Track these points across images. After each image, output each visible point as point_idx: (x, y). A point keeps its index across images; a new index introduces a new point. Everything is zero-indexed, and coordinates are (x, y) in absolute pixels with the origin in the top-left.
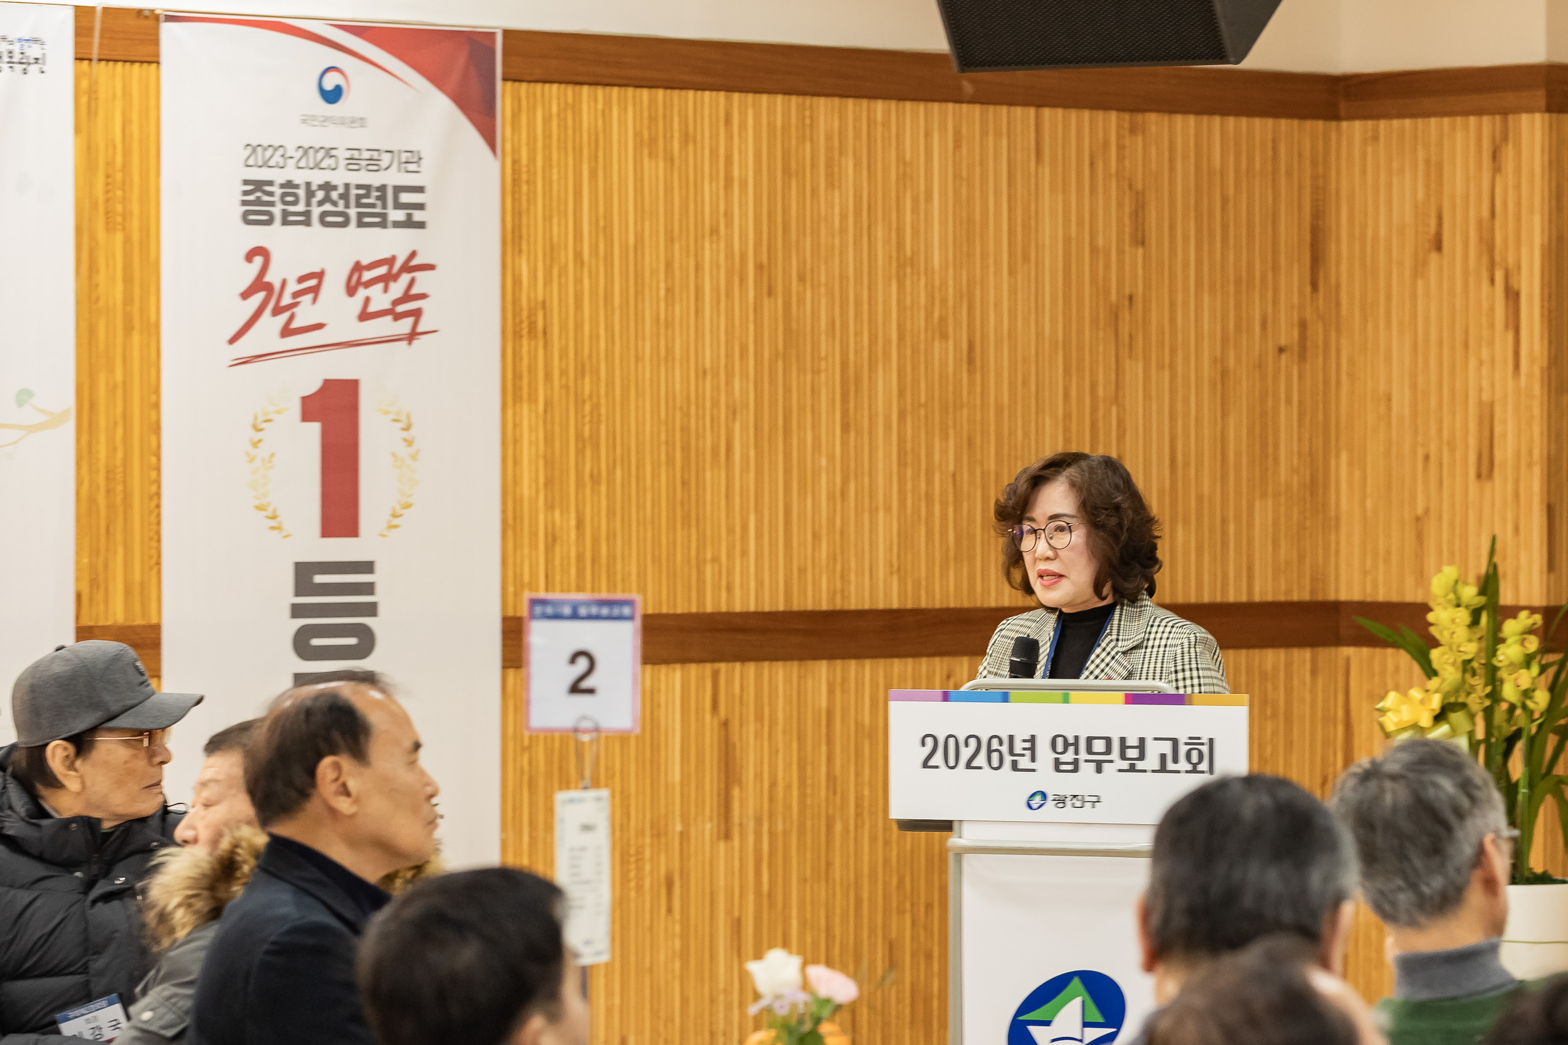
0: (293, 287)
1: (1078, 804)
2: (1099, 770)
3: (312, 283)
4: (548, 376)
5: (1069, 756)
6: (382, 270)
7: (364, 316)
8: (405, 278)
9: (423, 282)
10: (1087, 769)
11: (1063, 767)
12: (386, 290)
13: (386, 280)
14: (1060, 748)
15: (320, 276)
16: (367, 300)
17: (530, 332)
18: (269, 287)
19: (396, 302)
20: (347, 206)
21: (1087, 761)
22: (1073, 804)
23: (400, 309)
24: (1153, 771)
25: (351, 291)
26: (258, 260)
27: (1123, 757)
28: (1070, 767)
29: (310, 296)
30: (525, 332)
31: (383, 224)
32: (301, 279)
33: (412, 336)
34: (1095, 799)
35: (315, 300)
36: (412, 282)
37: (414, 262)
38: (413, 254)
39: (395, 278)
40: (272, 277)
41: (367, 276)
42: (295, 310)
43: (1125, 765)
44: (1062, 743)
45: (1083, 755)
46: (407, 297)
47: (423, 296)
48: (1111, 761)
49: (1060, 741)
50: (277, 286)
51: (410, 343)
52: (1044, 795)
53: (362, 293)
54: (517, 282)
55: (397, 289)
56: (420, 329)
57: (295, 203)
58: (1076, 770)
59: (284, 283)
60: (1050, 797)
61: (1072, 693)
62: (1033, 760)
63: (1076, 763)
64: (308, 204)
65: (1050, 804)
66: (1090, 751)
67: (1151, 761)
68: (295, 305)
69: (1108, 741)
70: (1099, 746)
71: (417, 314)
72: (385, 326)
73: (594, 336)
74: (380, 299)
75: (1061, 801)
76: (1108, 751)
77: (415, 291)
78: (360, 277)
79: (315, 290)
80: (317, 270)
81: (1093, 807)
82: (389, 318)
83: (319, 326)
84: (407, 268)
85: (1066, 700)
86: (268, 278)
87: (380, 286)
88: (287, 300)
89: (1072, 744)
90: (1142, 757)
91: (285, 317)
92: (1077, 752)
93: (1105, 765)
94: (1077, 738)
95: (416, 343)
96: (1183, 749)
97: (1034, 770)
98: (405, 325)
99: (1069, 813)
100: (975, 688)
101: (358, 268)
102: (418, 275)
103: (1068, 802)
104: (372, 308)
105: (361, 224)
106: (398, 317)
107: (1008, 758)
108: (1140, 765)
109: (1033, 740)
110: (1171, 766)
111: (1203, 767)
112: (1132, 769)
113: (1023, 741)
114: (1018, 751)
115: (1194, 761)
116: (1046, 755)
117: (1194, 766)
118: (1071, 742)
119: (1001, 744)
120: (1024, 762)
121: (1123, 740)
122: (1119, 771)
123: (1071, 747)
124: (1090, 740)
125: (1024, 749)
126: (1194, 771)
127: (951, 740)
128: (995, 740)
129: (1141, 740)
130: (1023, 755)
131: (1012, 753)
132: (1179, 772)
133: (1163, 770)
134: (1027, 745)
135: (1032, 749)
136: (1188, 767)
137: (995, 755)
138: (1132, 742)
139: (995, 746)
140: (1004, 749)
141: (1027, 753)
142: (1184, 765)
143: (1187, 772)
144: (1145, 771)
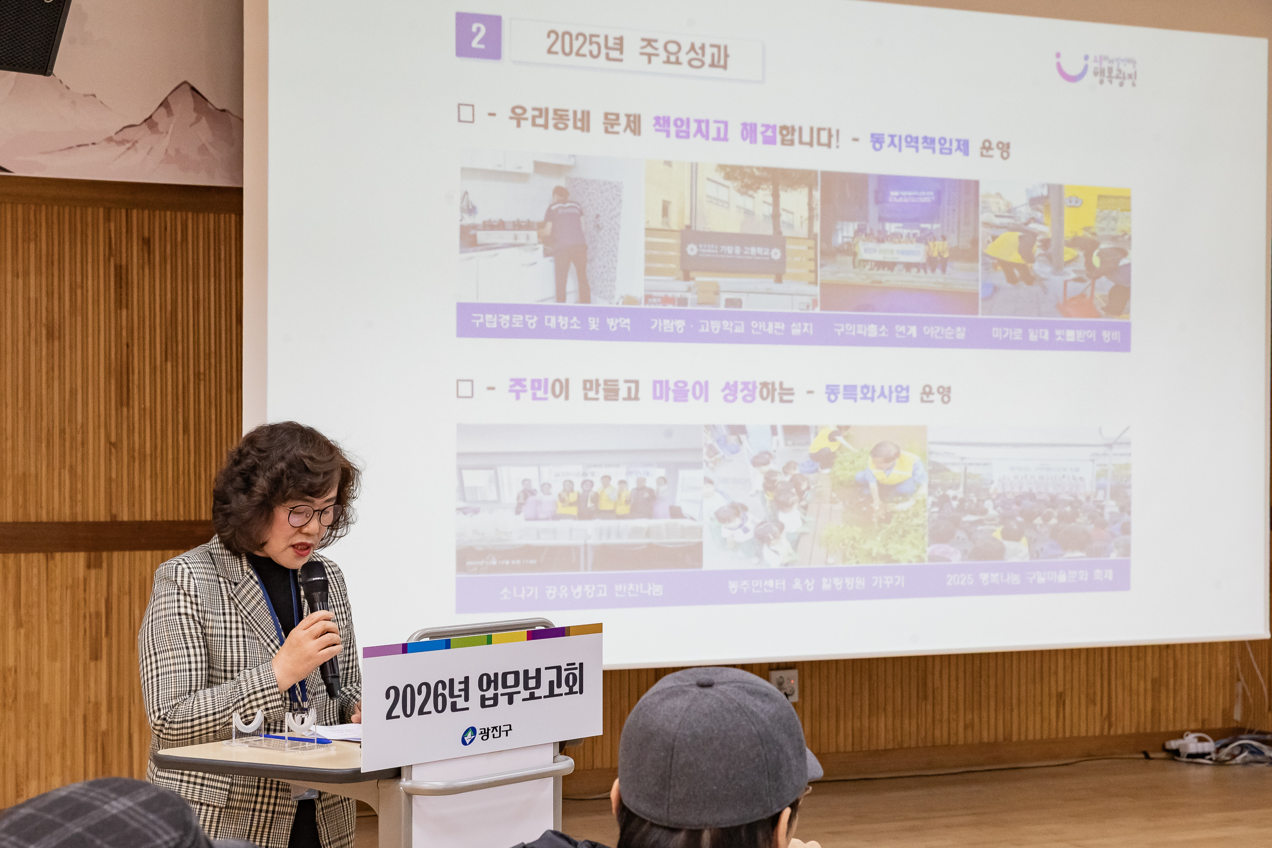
1: (497, 734)
2: (511, 702)
5: (490, 694)
10: (503, 700)
11: (487, 703)
14: (485, 687)
21: (502, 695)
22: (494, 734)
27: (526, 688)
28: (491, 702)
34: (508, 728)
44: (488, 681)
45: (501, 690)
48: (519, 692)
49: (485, 680)
52: (474, 730)
58: (495, 704)
60: (478, 732)
61: (494, 634)
62: (467, 699)
63: (495, 698)
65: (478, 737)
66: (505, 686)
67: (544, 690)
69: (517, 674)
70: (511, 680)
75: (485, 733)
76: (517, 684)
81: (507, 734)
85: (490, 642)
89: (492, 681)
90: (538, 686)
92: (496, 688)
93: (515, 696)
94: (496, 675)
96: (564, 674)
97: (467, 709)
99: (491, 742)
103: (490, 734)
107: (449, 701)
108: (538, 693)
109: (466, 680)
110: (557, 691)
111: (576, 688)
112: (532, 697)
113: (460, 683)
114: (456, 693)
115: (571, 684)
116: (475, 693)
117: (571, 688)
118: (493, 679)
119: (444, 688)
120: (461, 703)
121: (526, 672)
122: (524, 700)
123: (493, 684)
124: (505, 675)
125: (460, 690)
126: (571, 692)
127: (409, 689)
128: (440, 685)
129: (538, 671)
130: (460, 696)
131: (452, 695)
132: (561, 695)
133: (552, 694)
134: (462, 686)
135: (466, 690)
136: (567, 690)
137: (440, 699)
138: (532, 673)
139: (440, 691)
140: (447, 692)
141: (463, 693)
142: (564, 689)
143: (566, 694)
144: (540, 698)
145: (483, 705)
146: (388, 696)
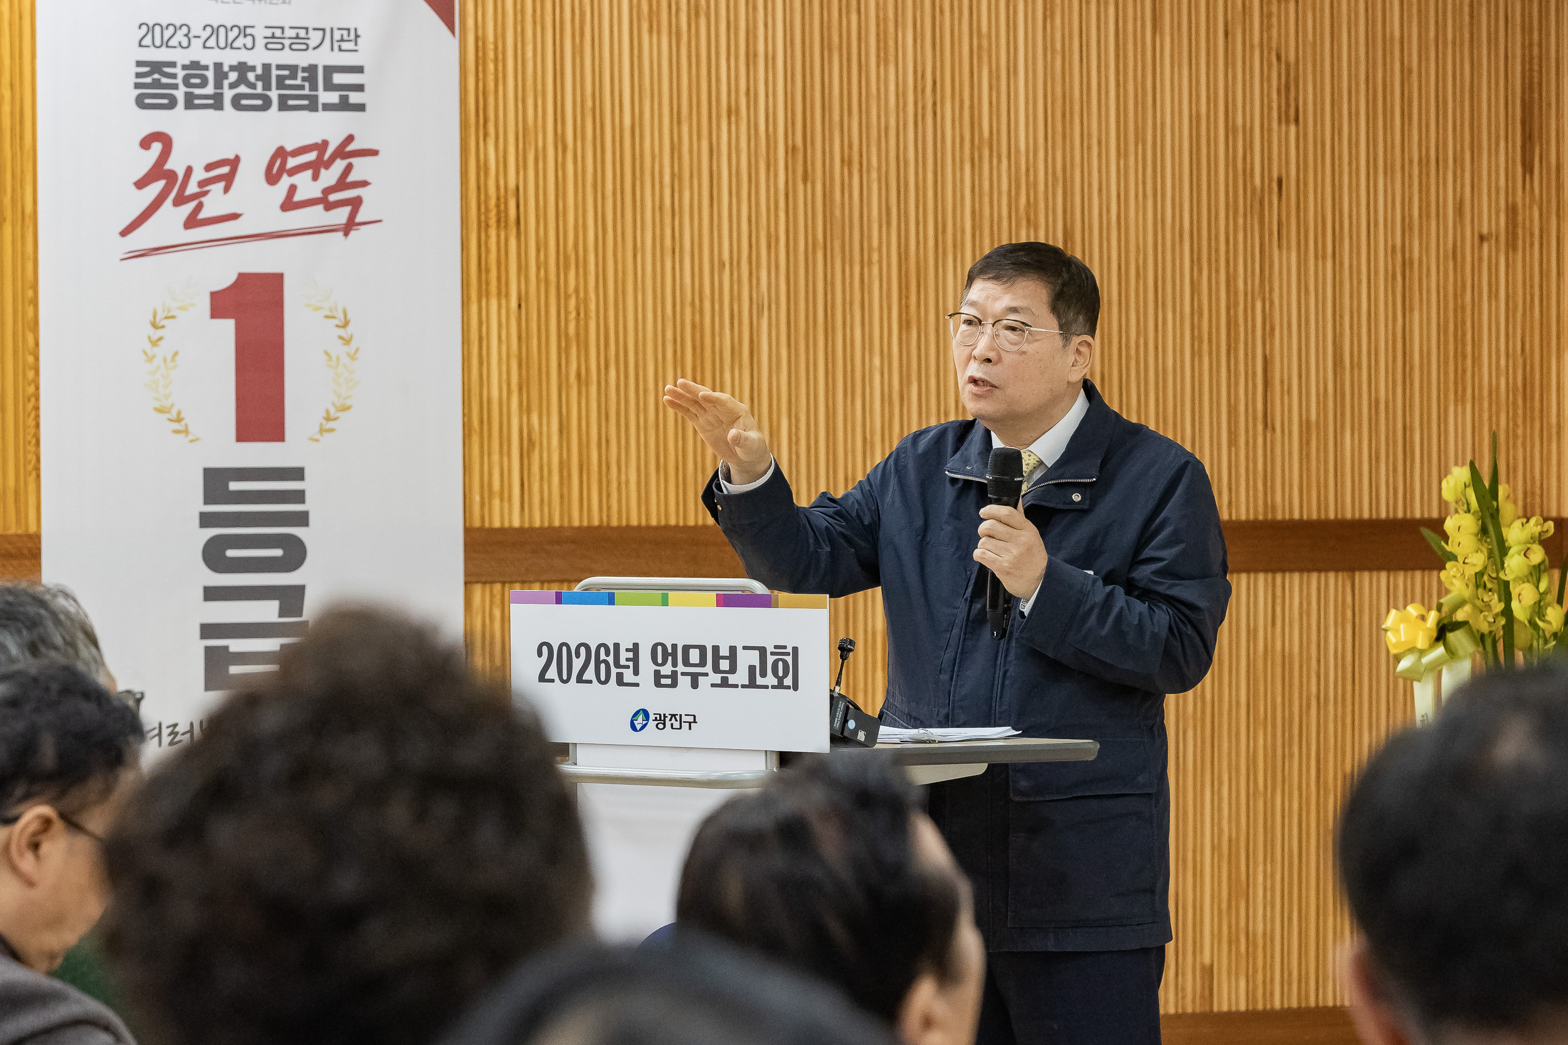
0: (199, 174)
1: (676, 725)
2: (695, 685)
3: (225, 170)
4: (522, 269)
5: (667, 670)
6: (312, 156)
7: (289, 205)
8: (339, 165)
9: (362, 168)
10: (684, 682)
11: (664, 681)
12: (315, 177)
13: (315, 168)
14: (660, 661)
15: (234, 163)
16: (293, 189)
17: (498, 221)
18: (171, 176)
19: (327, 191)
20: (267, 87)
21: (683, 674)
22: (672, 724)
23: (333, 197)
24: (743, 686)
25: (272, 178)
26: (157, 147)
27: (716, 669)
28: (668, 681)
29: (222, 185)
30: (493, 221)
31: (313, 105)
32: (209, 167)
33: (349, 227)
34: (691, 719)
35: (227, 190)
36: (349, 168)
37: (350, 148)
38: (350, 139)
39: (328, 165)
40: (176, 164)
41: (292, 162)
42: (203, 199)
43: (717, 678)
44: (663, 653)
45: (681, 668)
46: (342, 184)
47: (364, 184)
48: (706, 675)
49: (660, 648)
50: (181, 175)
51: (346, 234)
52: (646, 714)
53: (286, 181)
54: (482, 168)
55: (330, 176)
56: (359, 218)
57: (204, 83)
58: (674, 685)
59: (189, 171)
60: (652, 717)
61: (671, 593)
62: (636, 672)
63: (674, 676)
64: (218, 85)
65: (652, 724)
66: (686, 663)
67: (742, 675)
68: (206, 193)
69: (702, 649)
70: (694, 656)
71: (356, 203)
72: (315, 216)
73: (580, 227)
74: (307, 187)
75: (661, 720)
76: (703, 663)
77: (351, 178)
78: (284, 163)
79: (228, 180)
80: (232, 157)
81: (690, 729)
82: (320, 207)
83: (235, 216)
84: (341, 152)
85: (665, 602)
86: (169, 166)
87: (309, 173)
88: (192, 188)
89: (670, 654)
90: (732, 670)
91: (190, 207)
92: (675, 664)
93: (700, 679)
94: (674, 646)
95: (353, 233)
96: (772, 659)
97: (637, 685)
98: (341, 215)
99: (668, 736)
100: (587, 589)
101: (281, 153)
102: (354, 160)
103: (668, 724)
104: (298, 197)
105: (283, 106)
106: (330, 206)
107: (614, 671)
108: (732, 680)
109: (635, 648)
110: (760, 681)
111: (788, 681)
112: (725, 683)
113: (628, 650)
114: (623, 662)
115: (781, 674)
116: (647, 667)
117: (781, 680)
118: (670, 651)
119: (607, 654)
120: (628, 676)
121: (716, 649)
122: (713, 685)
123: (670, 658)
124: (686, 649)
125: (628, 660)
126: (780, 686)
127: (564, 649)
128: (602, 650)
129: (733, 649)
130: (628, 667)
131: (617, 664)
132: (766, 687)
133: (752, 684)
134: (630, 655)
135: (635, 660)
136: (775, 682)
137: (603, 666)
138: (725, 652)
139: (603, 656)
140: (611, 659)
141: (631, 664)
142: (771, 680)
143: (773, 687)
144: (736, 686)
145: (658, 684)
146: (540, 654)
